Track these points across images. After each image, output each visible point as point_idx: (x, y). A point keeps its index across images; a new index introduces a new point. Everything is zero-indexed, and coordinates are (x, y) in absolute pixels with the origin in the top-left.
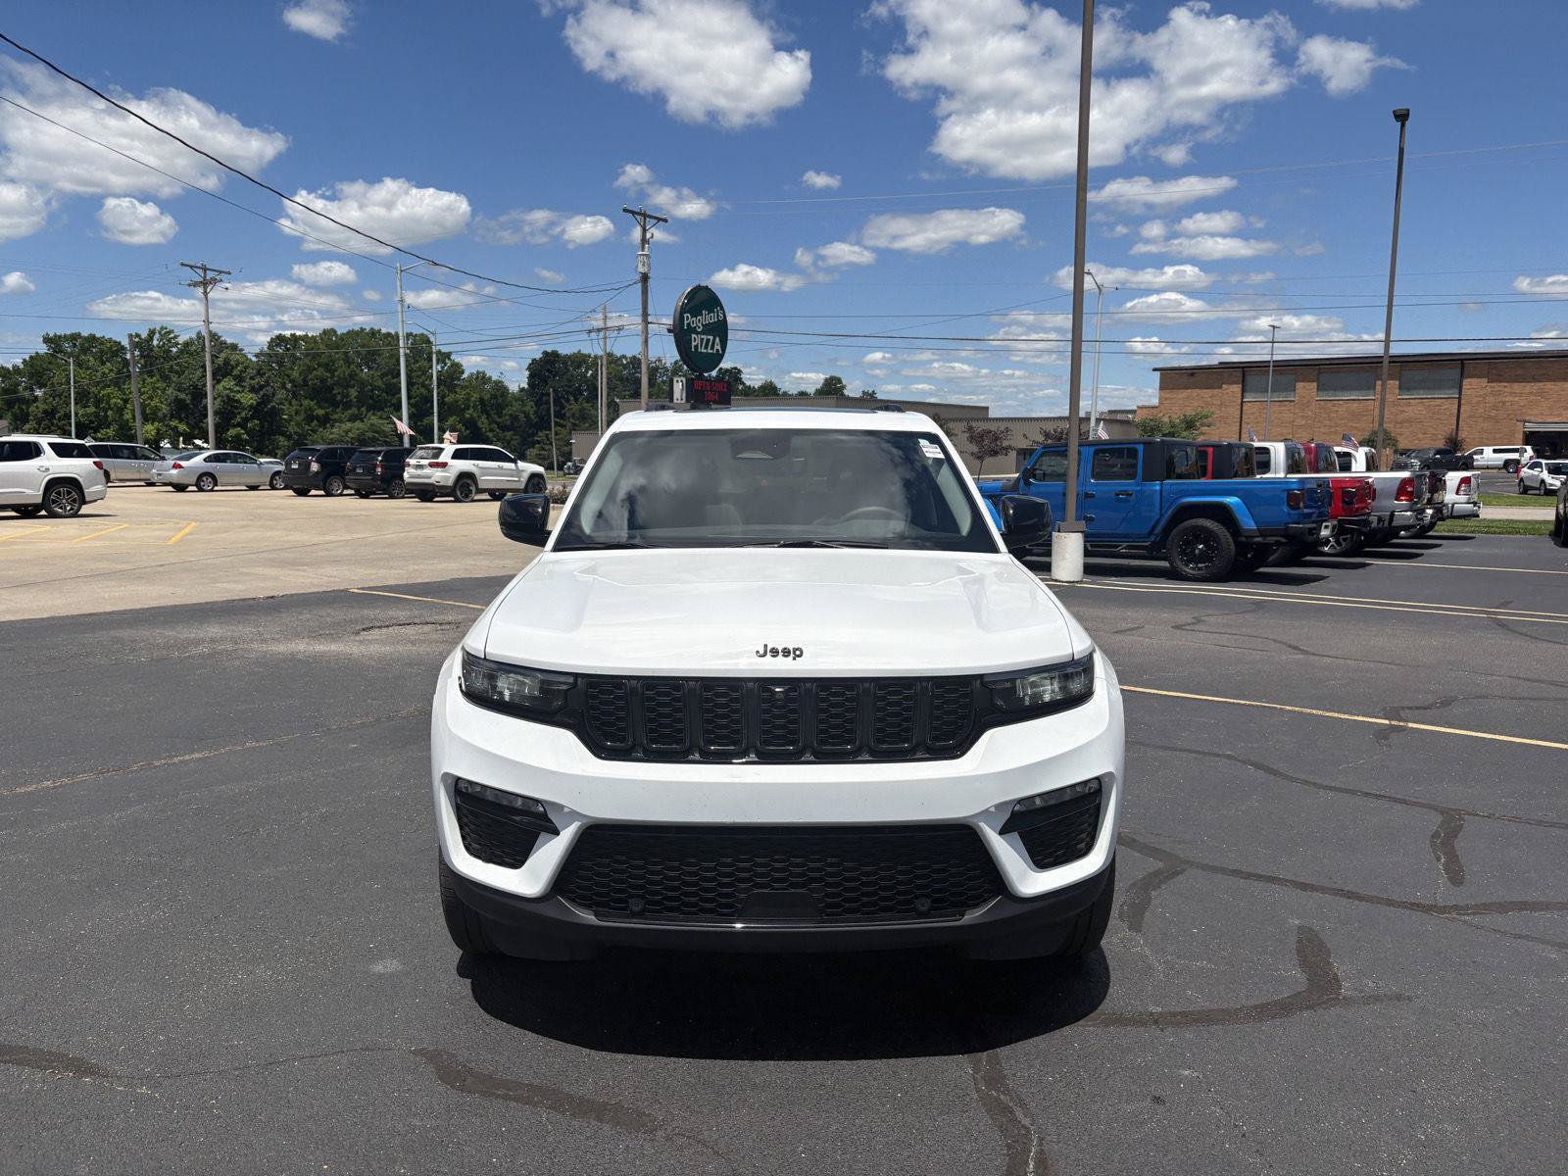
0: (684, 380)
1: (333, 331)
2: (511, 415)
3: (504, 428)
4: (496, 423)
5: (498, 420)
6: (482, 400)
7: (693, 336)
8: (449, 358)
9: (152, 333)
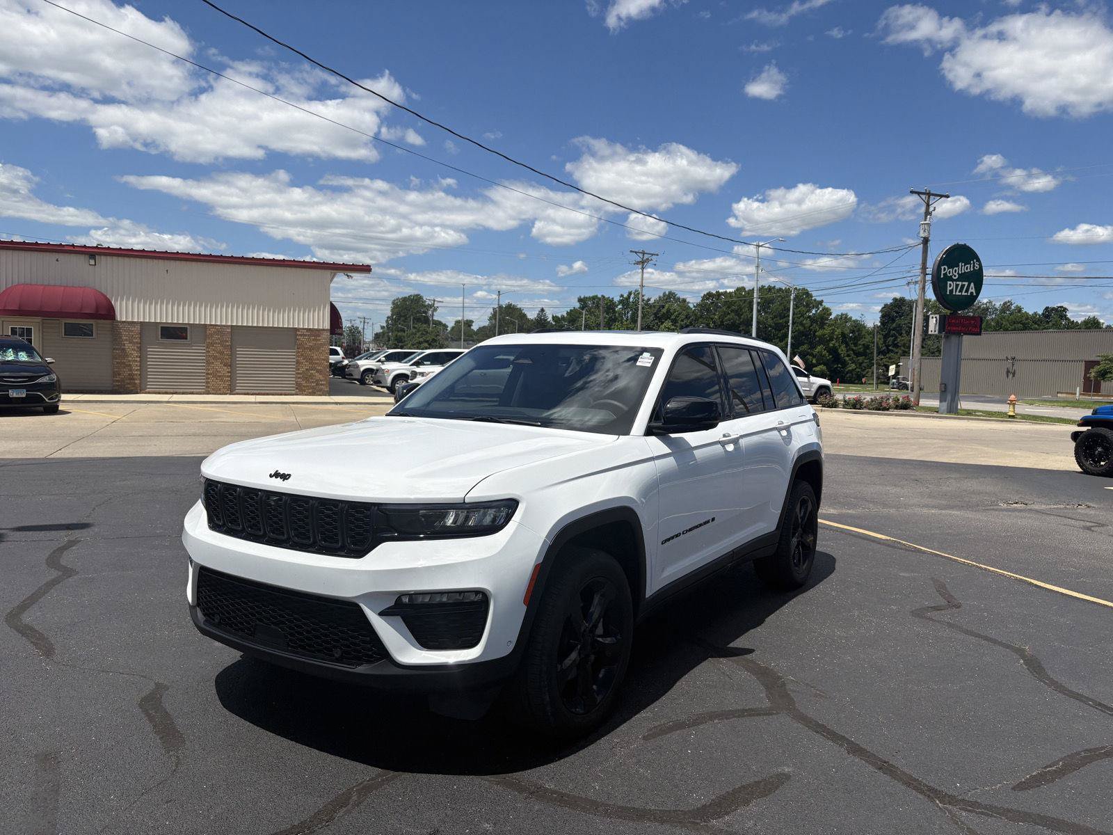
0: (938, 316)
1: (743, 288)
2: (864, 345)
3: (858, 354)
4: (853, 350)
5: (854, 348)
6: (843, 335)
7: (949, 283)
8: (821, 305)
9: (630, 294)
